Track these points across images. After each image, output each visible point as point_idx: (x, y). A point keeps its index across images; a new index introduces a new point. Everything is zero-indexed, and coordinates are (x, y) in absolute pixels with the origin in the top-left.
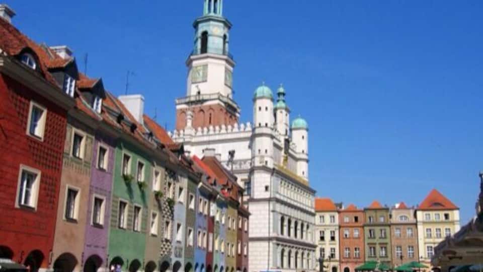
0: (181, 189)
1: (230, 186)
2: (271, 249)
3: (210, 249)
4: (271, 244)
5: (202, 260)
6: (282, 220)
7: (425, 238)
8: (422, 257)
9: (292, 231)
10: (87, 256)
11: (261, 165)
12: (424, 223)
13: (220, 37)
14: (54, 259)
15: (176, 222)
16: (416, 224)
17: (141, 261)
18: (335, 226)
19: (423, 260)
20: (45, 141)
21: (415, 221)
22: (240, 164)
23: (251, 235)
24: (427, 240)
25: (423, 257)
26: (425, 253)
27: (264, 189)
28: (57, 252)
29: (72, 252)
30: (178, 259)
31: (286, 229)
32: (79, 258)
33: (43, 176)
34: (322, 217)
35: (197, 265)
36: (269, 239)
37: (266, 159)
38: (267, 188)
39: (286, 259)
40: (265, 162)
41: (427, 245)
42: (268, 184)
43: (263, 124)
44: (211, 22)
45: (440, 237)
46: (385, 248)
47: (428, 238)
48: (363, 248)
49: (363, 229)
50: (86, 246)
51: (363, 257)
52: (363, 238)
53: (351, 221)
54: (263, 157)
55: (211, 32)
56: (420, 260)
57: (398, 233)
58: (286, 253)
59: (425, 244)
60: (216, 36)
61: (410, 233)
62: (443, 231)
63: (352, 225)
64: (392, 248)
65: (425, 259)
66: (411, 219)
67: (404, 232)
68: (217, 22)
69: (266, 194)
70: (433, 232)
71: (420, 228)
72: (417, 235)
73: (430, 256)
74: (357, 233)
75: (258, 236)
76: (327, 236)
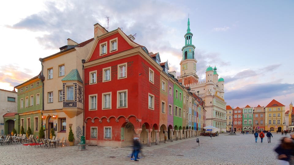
0: (190, 102)
3: (197, 123)
4: (213, 121)
5: (196, 126)
6: (216, 113)
7: (268, 117)
9: (219, 116)
10: (168, 125)
11: (209, 95)
12: (268, 112)
14: (160, 126)
15: (190, 113)
17: (172, 125)
18: (231, 114)
19: (267, 125)
20: (155, 84)
21: (264, 112)
23: (206, 118)
24: (269, 118)
26: (268, 123)
27: (210, 103)
28: (160, 125)
29: (165, 124)
30: (190, 126)
32: (166, 126)
33: (155, 97)
35: (194, 128)
36: (212, 119)
37: (211, 93)
39: (217, 125)
42: (211, 101)
43: (210, 81)
44: (188, 47)
45: (275, 117)
46: (251, 121)
47: (269, 117)
48: (242, 121)
49: (242, 115)
50: (168, 122)
51: (242, 124)
52: (242, 118)
53: (238, 113)
54: (210, 92)
55: (188, 51)
56: (265, 125)
57: (257, 116)
58: (217, 123)
59: (268, 119)
60: (190, 52)
61: (262, 115)
62: (277, 115)
63: (238, 114)
64: (254, 121)
65: (268, 124)
66: (262, 111)
67: (259, 116)
68: (190, 47)
69: (211, 105)
70: (272, 115)
71: (266, 114)
72: (265, 116)
73: (270, 123)
74: (240, 116)
75: (208, 118)
76: (228, 118)
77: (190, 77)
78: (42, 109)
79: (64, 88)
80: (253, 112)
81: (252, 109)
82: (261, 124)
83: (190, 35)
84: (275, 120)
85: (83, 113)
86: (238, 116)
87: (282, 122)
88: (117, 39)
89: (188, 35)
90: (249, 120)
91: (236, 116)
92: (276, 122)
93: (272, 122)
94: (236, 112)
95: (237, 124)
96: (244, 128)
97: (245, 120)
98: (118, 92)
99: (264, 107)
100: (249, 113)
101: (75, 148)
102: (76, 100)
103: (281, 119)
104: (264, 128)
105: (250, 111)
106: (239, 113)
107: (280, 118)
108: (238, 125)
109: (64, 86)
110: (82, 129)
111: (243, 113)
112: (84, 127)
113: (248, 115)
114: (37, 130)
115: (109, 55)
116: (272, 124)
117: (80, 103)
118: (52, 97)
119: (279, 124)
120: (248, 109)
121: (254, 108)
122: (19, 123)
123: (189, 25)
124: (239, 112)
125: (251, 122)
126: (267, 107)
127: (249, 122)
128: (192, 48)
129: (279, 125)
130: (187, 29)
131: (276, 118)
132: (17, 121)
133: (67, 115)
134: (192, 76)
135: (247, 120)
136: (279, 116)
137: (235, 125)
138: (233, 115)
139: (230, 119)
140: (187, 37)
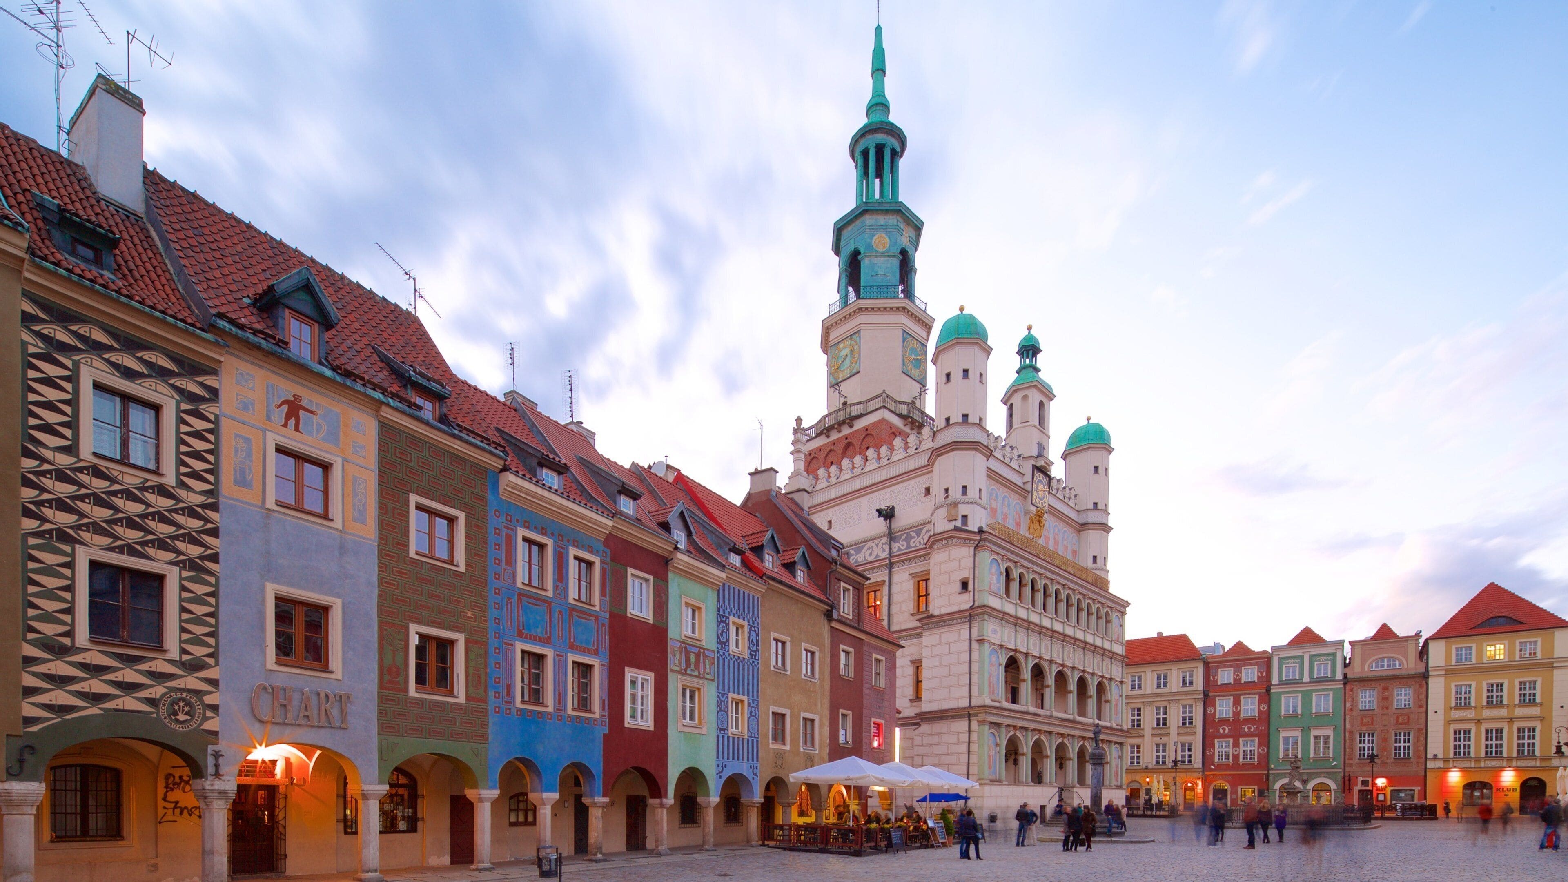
2: (976, 737)
4: (974, 725)
6: (1014, 664)
7: (1448, 709)
8: (1435, 757)
9: (1049, 694)
11: (951, 526)
12: (1449, 672)
13: (892, 256)
16: (1425, 676)
18: (1195, 692)
19: (1439, 764)
21: (1422, 670)
24: (1456, 714)
25: (1440, 756)
26: (1446, 747)
27: (958, 587)
31: (1024, 688)
34: (1162, 677)
36: (970, 712)
37: (963, 510)
38: (965, 585)
39: (1024, 763)
40: (960, 518)
41: (1454, 727)
42: (967, 574)
43: (956, 418)
44: (868, 220)
45: (1500, 705)
46: (1327, 738)
47: (1458, 707)
48: (1266, 740)
49: (1266, 696)
51: (1265, 760)
52: (1265, 718)
53: (1237, 681)
54: (955, 505)
55: (869, 246)
56: (1430, 765)
57: (1367, 699)
59: (1448, 722)
60: (883, 255)
61: (1402, 697)
62: (1510, 692)
63: (1237, 689)
64: (1346, 738)
65: (1446, 760)
66: (1410, 664)
67: (1385, 699)
68: (881, 220)
69: (964, 602)
70: (1478, 689)
71: (1436, 686)
72: (1423, 703)
73: (1461, 754)
74: (1250, 707)
75: (945, 706)
76: (1174, 719)
77: (875, 425)
80: (1339, 676)
81: (1334, 655)
82: (1397, 759)
83: (880, 138)
84: (1500, 731)
86: (1237, 702)
87: (1546, 740)
90: (1314, 731)
91: (1223, 708)
92: (1509, 744)
93: (1477, 745)
94: (1225, 676)
95: (1236, 757)
96: (1277, 786)
97: (1286, 728)
99: (1418, 635)
100: (1313, 681)
103: (1542, 719)
104: (1417, 789)
105: (1322, 669)
106: (1249, 687)
107: (1535, 711)
108: (1236, 765)
111: (1275, 680)
113: (1307, 697)
116: (1478, 760)
119: (1532, 755)
120: (1306, 652)
121: (1347, 648)
123: (879, 70)
124: (1250, 674)
125: (1326, 742)
126: (1440, 635)
127: (1316, 743)
128: (897, 228)
129: (1531, 763)
130: (867, 95)
131: (1503, 712)
134: (883, 421)
135: (1298, 733)
136: (1527, 700)
137: (1219, 767)
138: (1207, 699)
139: (1186, 722)
140: (865, 154)
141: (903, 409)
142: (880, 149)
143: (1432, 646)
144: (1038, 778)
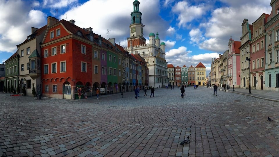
0: (127, 63)
1: (142, 62)
2: (155, 78)
3: (137, 79)
5: (135, 82)
6: (158, 70)
9: (161, 73)
10: (102, 82)
12: (197, 71)
13: (139, 18)
14: (93, 84)
15: (127, 72)
20: (87, 54)
22: (146, 56)
23: (149, 75)
24: (198, 75)
27: (153, 62)
29: (98, 82)
30: (128, 82)
31: (159, 73)
33: (87, 63)
34: (170, 69)
35: (133, 83)
36: (154, 76)
37: (153, 54)
39: (159, 81)
43: (152, 44)
48: (181, 77)
49: (181, 73)
50: (101, 80)
51: (181, 79)
52: (181, 75)
55: (136, 16)
56: (196, 80)
58: (159, 79)
61: (193, 73)
63: (178, 71)
66: (194, 70)
69: (153, 64)
70: (199, 73)
71: (196, 72)
72: (195, 74)
73: (198, 79)
75: (151, 75)
76: (171, 74)
78: (18, 74)
79: (29, 62)
80: (188, 71)
81: (187, 68)
82: (193, 80)
84: (201, 77)
85: (40, 77)
86: (178, 73)
88: (60, 28)
89: (136, 3)
90: (186, 77)
98: (61, 62)
99: (194, 67)
100: (185, 71)
101: (36, 98)
102: (36, 69)
108: (178, 80)
109: (29, 61)
110: (40, 86)
111: (182, 71)
112: (41, 85)
113: (185, 73)
114: (16, 87)
115: (55, 39)
117: (38, 70)
118: (23, 67)
119: (203, 80)
120: (184, 68)
122: (7, 83)
128: (139, 14)
131: (201, 75)
132: (6, 82)
133: (32, 78)
134: (139, 39)
135: (184, 77)
136: (203, 74)
137: (176, 80)
138: (175, 72)
139: (173, 75)
140: (135, 4)
141: (141, 37)
142: (137, 4)
143: (196, 68)
144: (160, 83)
